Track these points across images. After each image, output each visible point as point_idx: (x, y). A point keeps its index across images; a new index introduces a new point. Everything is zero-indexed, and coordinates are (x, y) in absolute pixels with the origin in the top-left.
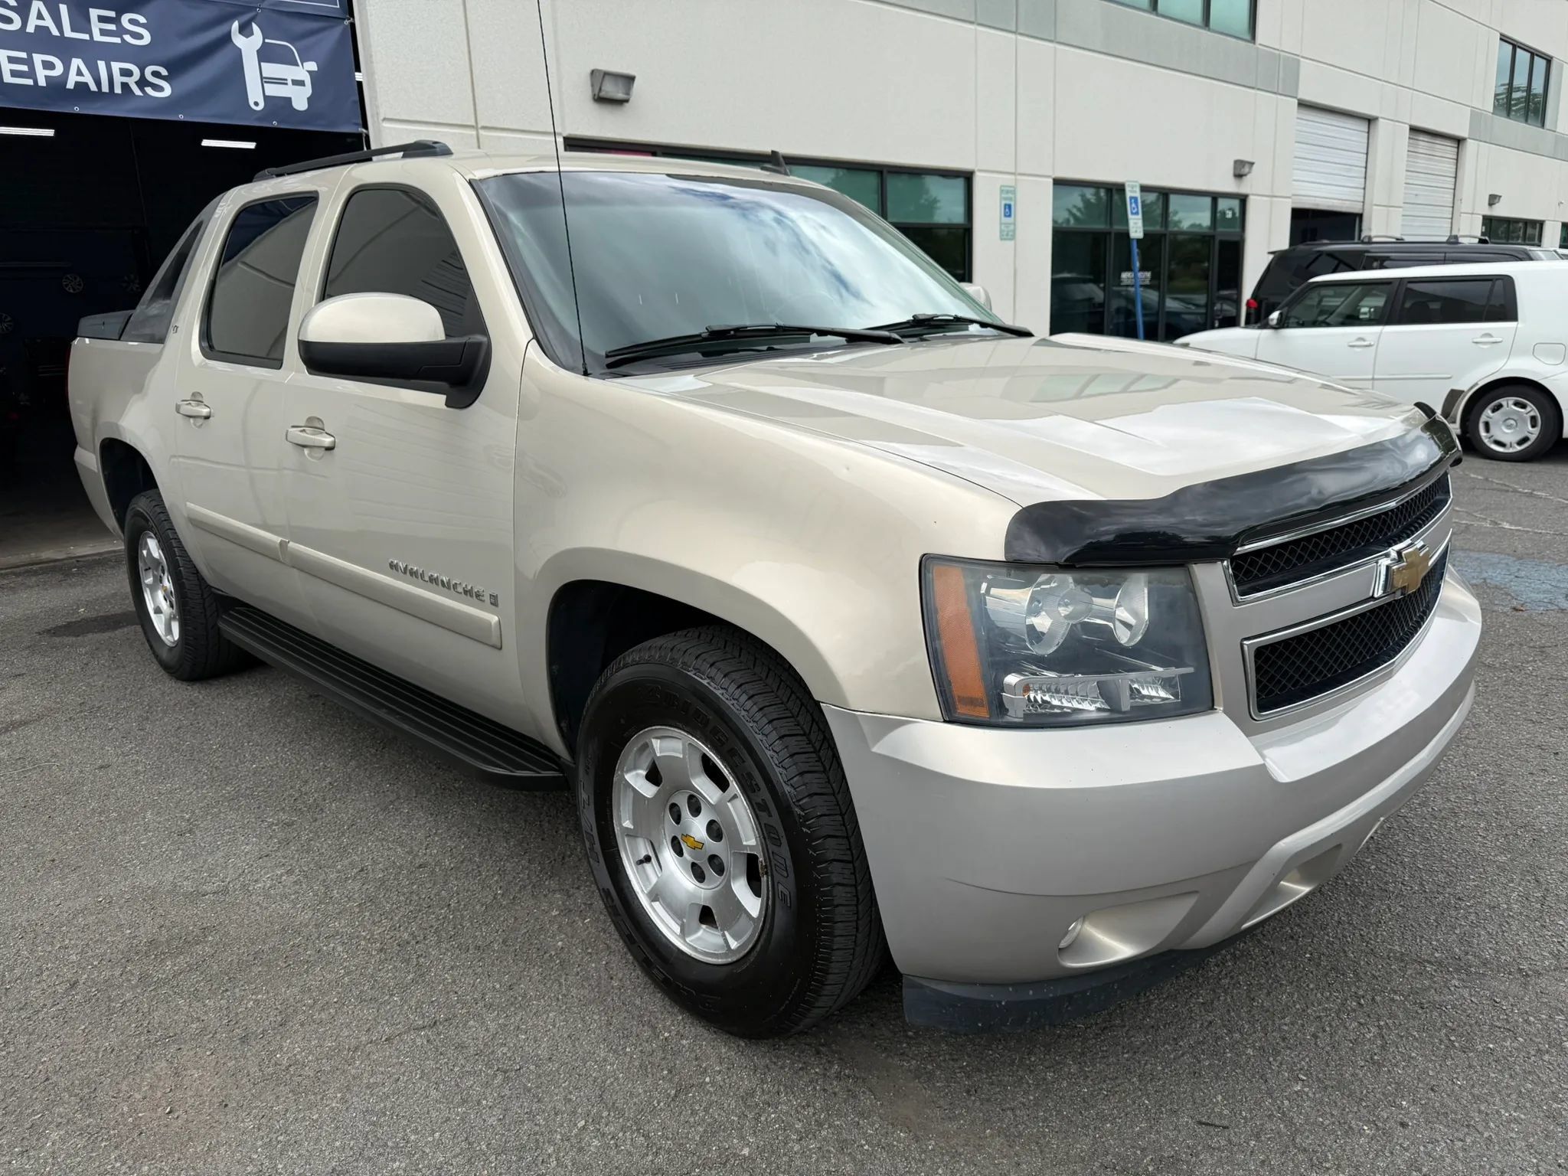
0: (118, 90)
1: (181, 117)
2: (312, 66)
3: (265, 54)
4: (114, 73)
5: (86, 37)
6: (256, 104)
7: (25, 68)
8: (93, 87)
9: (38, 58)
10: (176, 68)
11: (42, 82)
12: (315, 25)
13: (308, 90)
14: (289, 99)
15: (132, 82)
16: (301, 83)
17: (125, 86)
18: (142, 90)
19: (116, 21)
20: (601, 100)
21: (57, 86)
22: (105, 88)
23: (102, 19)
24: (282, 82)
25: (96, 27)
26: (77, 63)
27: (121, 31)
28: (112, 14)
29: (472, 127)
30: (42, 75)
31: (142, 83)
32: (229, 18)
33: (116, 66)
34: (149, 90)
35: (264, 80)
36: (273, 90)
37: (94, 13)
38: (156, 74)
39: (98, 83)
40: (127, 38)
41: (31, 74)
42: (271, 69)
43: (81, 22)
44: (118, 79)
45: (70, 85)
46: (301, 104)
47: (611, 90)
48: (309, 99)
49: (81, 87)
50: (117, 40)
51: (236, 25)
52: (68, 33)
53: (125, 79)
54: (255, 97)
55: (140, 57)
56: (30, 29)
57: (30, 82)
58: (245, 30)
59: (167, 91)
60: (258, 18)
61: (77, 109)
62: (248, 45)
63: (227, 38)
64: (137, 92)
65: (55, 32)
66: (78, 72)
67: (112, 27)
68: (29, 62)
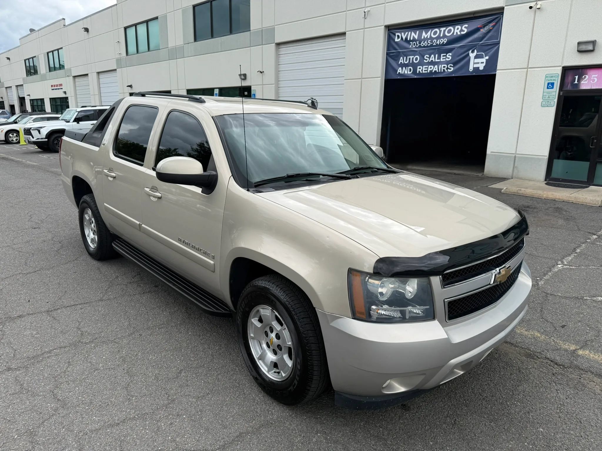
0: (442, 71)
1: (453, 75)
2: (487, 58)
3: (476, 57)
4: (442, 67)
5: (439, 60)
6: (471, 70)
7: (426, 69)
8: (437, 71)
9: (430, 67)
10: (455, 64)
11: (429, 72)
12: (490, 47)
13: (484, 64)
14: (479, 67)
15: (445, 69)
16: (483, 63)
17: (444, 70)
18: (447, 70)
19: (446, 56)
20: (579, 51)
21: (431, 71)
22: (440, 71)
23: (443, 56)
24: (478, 63)
25: (442, 57)
26: (436, 66)
27: (446, 57)
28: (445, 54)
29: (526, 68)
30: (429, 69)
31: (447, 68)
32: (469, 50)
33: (443, 66)
34: (449, 70)
35: (474, 63)
36: (476, 66)
37: (442, 55)
38: (450, 66)
39: (438, 70)
40: (447, 59)
41: (427, 70)
42: (477, 60)
43: (439, 58)
44: (442, 68)
45: (433, 71)
46: (481, 68)
47: (583, 47)
48: (484, 67)
49: (435, 71)
50: (445, 60)
51: (471, 51)
52: (436, 60)
53: (444, 68)
54: (471, 68)
55: (447, 63)
56: (430, 61)
57: (426, 72)
58: (473, 52)
59: (452, 69)
60: (477, 48)
61: (434, 76)
62: (472, 55)
63: (468, 55)
64: (446, 71)
65: (434, 61)
66: (435, 68)
67: (445, 57)
68: (428, 68)
